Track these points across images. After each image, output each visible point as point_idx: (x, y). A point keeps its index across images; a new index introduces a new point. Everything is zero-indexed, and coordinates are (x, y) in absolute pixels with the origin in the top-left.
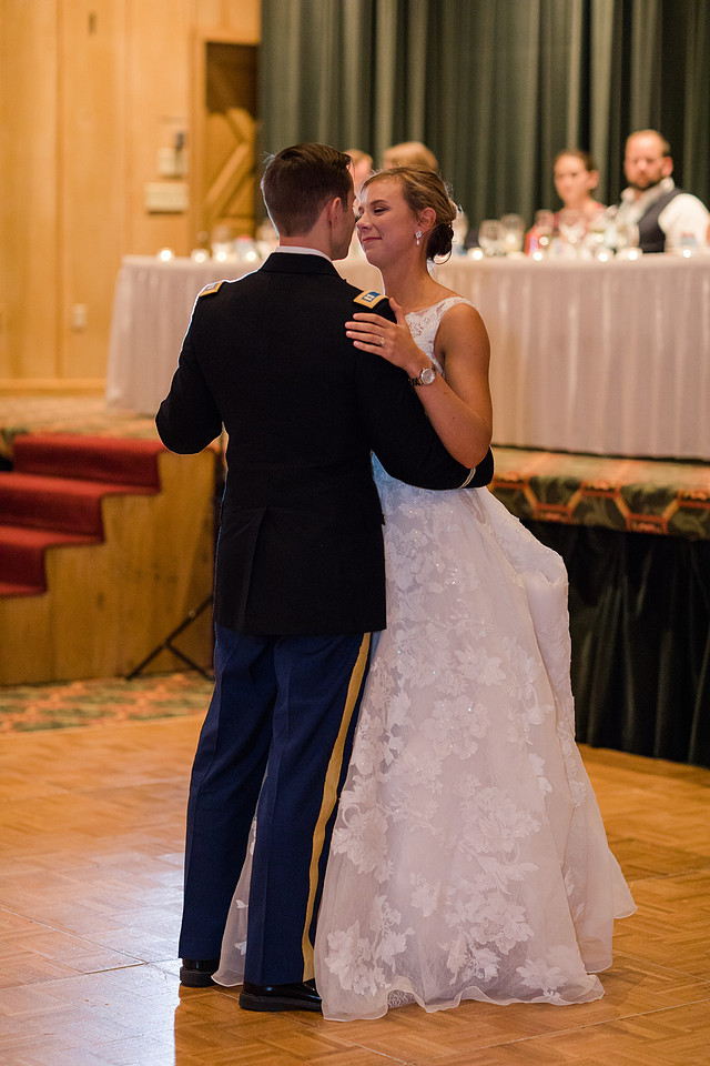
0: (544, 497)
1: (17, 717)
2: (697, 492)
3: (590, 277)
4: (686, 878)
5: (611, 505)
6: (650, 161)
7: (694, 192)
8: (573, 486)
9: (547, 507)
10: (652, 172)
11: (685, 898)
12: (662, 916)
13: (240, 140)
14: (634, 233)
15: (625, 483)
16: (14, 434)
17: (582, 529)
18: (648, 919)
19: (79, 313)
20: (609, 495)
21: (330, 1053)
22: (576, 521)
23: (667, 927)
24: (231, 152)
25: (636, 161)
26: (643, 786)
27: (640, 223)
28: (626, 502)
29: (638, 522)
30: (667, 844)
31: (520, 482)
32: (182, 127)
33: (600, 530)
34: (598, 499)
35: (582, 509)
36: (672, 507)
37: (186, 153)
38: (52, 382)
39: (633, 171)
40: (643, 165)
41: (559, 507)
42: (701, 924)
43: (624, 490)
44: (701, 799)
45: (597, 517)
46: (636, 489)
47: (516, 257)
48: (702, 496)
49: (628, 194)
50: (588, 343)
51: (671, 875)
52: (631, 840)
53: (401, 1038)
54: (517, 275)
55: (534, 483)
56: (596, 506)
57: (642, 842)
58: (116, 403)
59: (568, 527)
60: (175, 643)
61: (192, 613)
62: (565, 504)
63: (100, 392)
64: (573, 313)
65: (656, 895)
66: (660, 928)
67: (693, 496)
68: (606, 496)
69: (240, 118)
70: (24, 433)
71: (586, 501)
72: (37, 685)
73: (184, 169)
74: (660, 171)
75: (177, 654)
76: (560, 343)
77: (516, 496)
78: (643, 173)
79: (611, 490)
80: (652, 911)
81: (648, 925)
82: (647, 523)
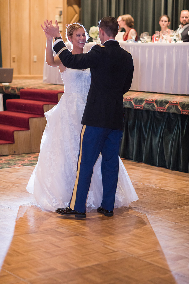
0: (159, 105)
1: (22, 162)
3: (170, 48)
5: (177, 107)
8: (167, 102)
9: (159, 108)
13: (76, 13)
15: (180, 101)
16: (20, 89)
17: (169, 113)
19: (35, 58)
20: (176, 105)
21: (111, 253)
22: (168, 111)
24: (74, 16)
25: (183, 18)
26: (186, 180)
27: (182, 34)
28: (181, 107)
29: (184, 112)
31: (153, 101)
32: (61, 9)
33: (174, 114)
34: (173, 106)
35: (169, 108)
37: (62, 16)
38: (29, 75)
40: (185, 19)
41: (163, 108)
43: (180, 103)
45: (173, 110)
47: (150, 43)
49: (180, 26)
50: (169, 65)
52: (184, 195)
53: (129, 248)
54: (150, 47)
55: (156, 101)
56: (173, 107)
57: (187, 195)
58: (45, 80)
59: (165, 113)
62: (165, 107)
63: (42, 78)
64: (165, 57)
68: (175, 105)
69: (76, 7)
70: (23, 88)
71: (170, 106)
72: (27, 154)
73: (62, 20)
76: (162, 65)
77: (152, 104)
78: (185, 21)
79: (177, 103)
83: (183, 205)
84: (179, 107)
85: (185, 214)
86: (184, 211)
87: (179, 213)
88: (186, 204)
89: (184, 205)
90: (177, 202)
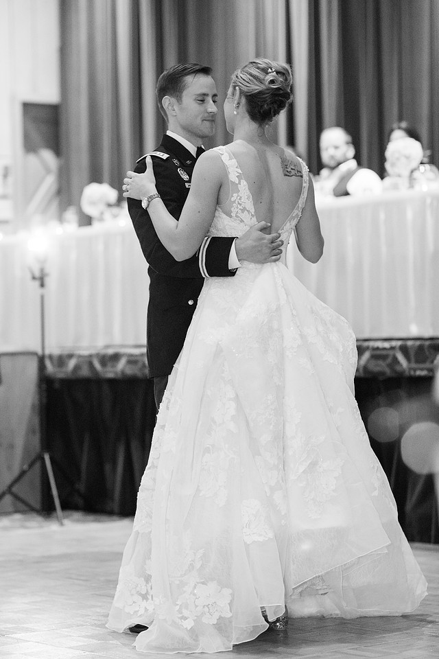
6: (336, 147)
7: (370, 168)
10: (339, 154)
13: (48, 171)
24: (42, 181)
25: (327, 149)
27: (334, 190)
36: (366, 357)
37: (10, 179)
40: (332, 151)
48: (386, 346)
49: (324, 172)
60: (14, 489)
61: (25, 467)
67: (381, 347)
69: (48, 156)
73: (10, 191)
75: (16, 497)
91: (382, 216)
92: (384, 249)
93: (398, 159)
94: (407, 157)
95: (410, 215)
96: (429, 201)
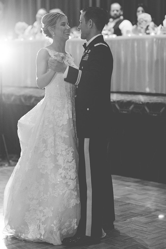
2: (139, 102)
4: (148, 215)
6: (117, 11)
10: (118, 13)
11: (150, 223)
12: (145, 229)
14: (113, 30)
18: (141, 230)
20: (114, 103)
23: (147, 233)
25: (113, 11)
26: (128, 186)
27: (114, 27)
28: (119, 106)
29: (122, 111)
30: (140, 205)
36: (132, 107)
39: (112, 14)
40: (115, 12)
42: (156, 231)
44: (145, 189)
46: (121, 101)
48: (140, 103)
49: (111, 20)
51: (143, 215)
52: (129, 204)
57: (132, 204)
65: (141, 222)
66: (145, 234)
67: (138, 103)
74: (120, 13)
78: (115, 14)
80: (141, 227)
81: (141, 232)
82: (125, 111)
83: (129, 216)
84: (117, 106)
85: (134, 228)
86: (132, 224)
87: (126, 227)
88: (133, 215)
89: (131, 216)
90: (123, 213)
91: (136, 44)
92: (136, 57)
93: (142, 22)
94: (146, 21)
95: (147, 45)
96: (155, 40)
